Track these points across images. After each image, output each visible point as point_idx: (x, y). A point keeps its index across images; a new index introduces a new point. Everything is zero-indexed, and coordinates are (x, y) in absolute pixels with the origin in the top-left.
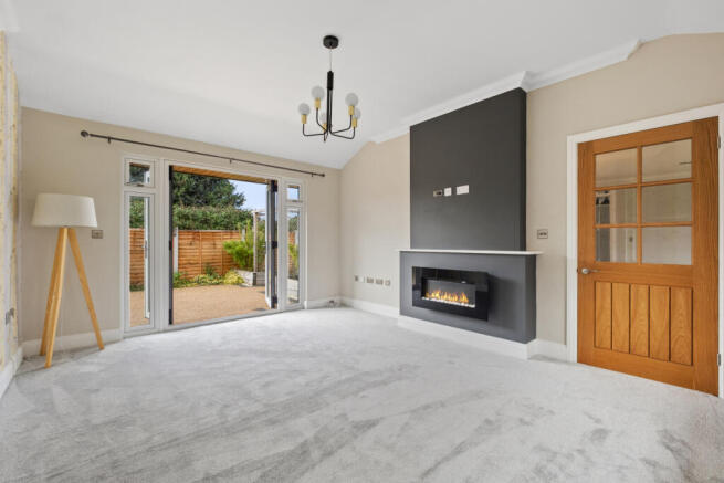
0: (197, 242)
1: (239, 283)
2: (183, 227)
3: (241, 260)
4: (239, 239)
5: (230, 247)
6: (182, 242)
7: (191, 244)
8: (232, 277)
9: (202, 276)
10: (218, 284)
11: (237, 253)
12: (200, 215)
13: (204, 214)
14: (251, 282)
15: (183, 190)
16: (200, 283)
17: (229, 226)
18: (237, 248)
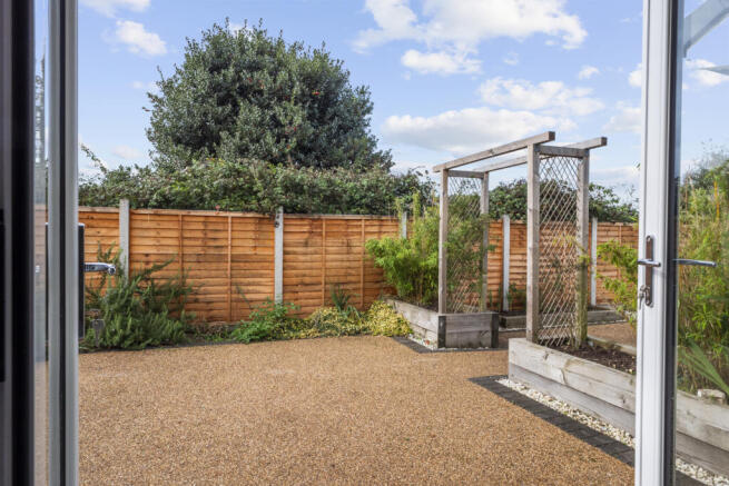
0: (318, 240)
1: (402, 335)
2: (291, 210)
3: (404, 280)
4: (397, 236)
5: (381, 252)
6: (292, 238)
7: (306, 244)
8: (385, 315)
9: (327, 311)
10: (358, 333)
11: (397, 265)
12: (323, 186)
13: (331, 183)
14: (433, 337)
15: (293, 142)
16: (324, 330)
17: (377, 205)
18: (400, 256)
